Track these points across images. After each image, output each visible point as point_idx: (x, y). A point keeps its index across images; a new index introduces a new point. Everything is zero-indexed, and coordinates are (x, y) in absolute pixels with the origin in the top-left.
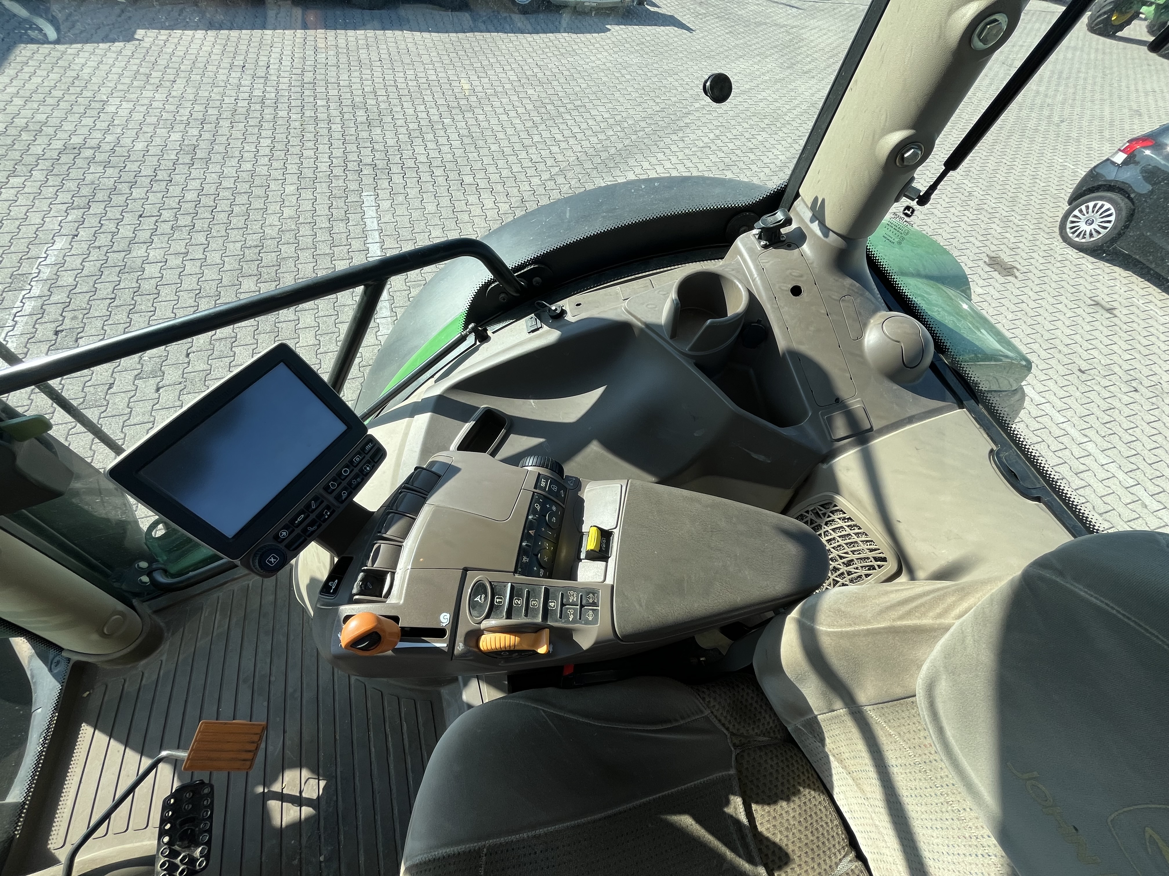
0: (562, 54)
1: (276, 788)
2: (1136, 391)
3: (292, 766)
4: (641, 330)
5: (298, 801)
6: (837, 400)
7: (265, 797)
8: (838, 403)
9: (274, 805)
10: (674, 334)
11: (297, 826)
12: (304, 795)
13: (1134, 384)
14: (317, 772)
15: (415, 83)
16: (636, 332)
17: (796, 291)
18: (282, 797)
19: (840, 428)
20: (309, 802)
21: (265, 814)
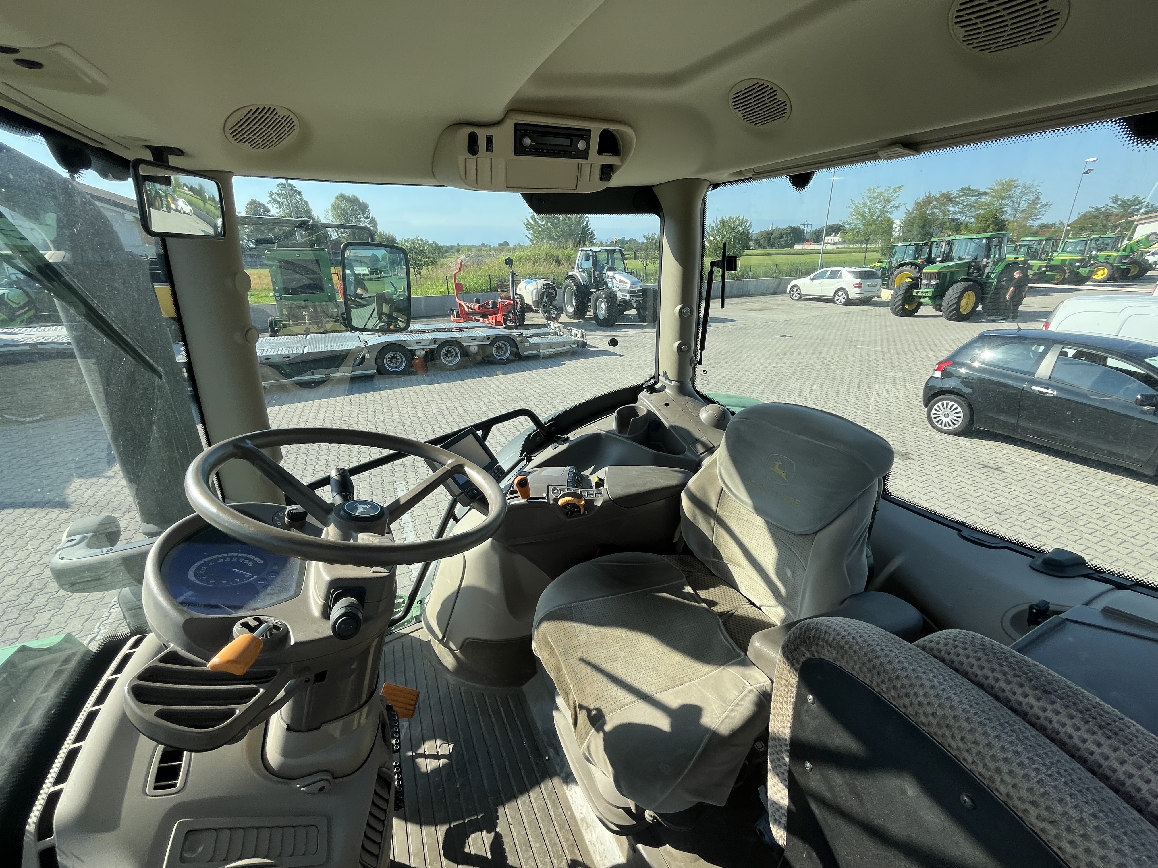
0: (534, 381)
1: (421, 751)
2: (1050, 520)
3: (429, 739)
4: (605, 435)
5: (437, 757)
6: (696, 440)
7: (413, 758)
8: (697, 440)
9: (420, 761)
10: (620, 432)
11: (437, 771)
12: (440, 754)
13: (1046, 515)
14: (446, 740)
15: (431, 413)
16: (603, 437)
17: (667, 405)
18: (426, 757)
19: (700, 449)
20: (444, 757)
21: (415, 767)
